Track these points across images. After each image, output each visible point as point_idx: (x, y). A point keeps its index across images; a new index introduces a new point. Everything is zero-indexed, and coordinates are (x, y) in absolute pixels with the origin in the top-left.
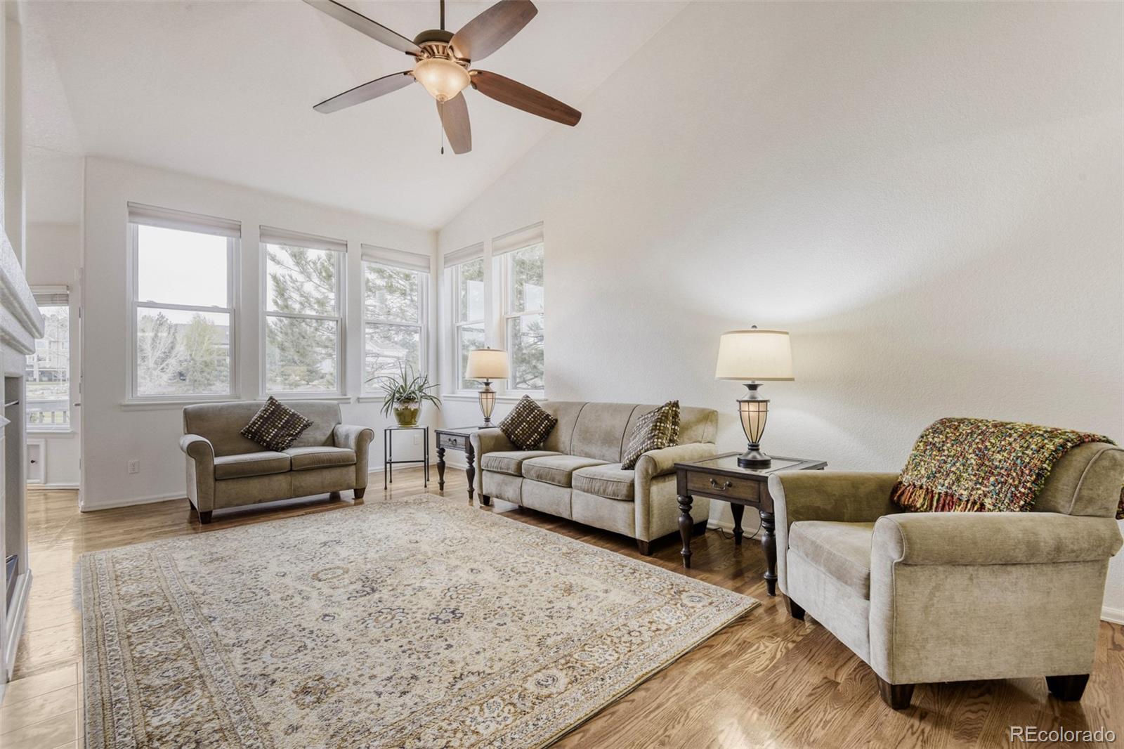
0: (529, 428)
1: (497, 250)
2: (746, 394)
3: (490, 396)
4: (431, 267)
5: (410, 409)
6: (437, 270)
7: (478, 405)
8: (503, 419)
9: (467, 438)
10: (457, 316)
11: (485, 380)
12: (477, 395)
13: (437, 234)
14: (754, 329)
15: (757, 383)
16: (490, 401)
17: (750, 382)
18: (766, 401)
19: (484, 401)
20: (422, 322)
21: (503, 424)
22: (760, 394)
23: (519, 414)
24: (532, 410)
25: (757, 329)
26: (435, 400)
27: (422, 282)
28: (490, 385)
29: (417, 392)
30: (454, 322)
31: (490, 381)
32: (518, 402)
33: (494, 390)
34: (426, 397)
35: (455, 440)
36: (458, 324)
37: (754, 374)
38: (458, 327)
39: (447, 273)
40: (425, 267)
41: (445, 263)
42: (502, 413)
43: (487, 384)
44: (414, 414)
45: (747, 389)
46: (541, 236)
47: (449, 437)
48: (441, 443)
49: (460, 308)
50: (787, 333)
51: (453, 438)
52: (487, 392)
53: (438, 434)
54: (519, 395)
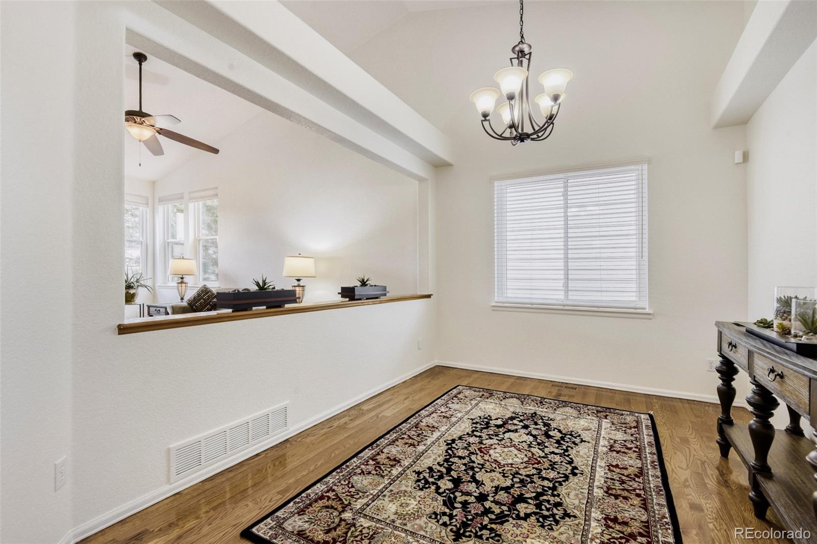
0: (205, 302)
1: (191, 199)
2: (296, 283)
3: (183, 285)
4: (149, 203)
5: (130, 293)
6: (154, 205)
7: (176, 290)
8: (189, 298)
9: (166, 308)
10: (168, 234)
11: (181, 276)
12: (176, 285)
13: (153, 183)
14: (299, 255)
15: (300, 278)
16: (183, 288)
17: (297, 278)
18: (303, 286)
19: (180, 288)
20: (143, 238)
21: (189, 300)
22: (301, 283)
23: (199, 295)
24: (208, 293)
25: (301, 256)
26: (148, 287)
27: (143, 215)
28: (184, 279)
29: (135, 283)
30: (166, 239)
31: (184, 276)
32: (199, 289)
33: (186, 282)
34: (142, 286)
35: (159, 310)
36: (168, 241)
37: (299, 274)
38: (168, 243)
39: (160, 209)
40: (146, 204)
41: (159, 202)
42: (190, 294)
43: (182, 278)
44: (133, 296)
45: (296, 281)
46: (217, 195)
47: (156, 308)
48: (151, 312)
49: (170, 229)
50: (313, 258)
51: (158, 309)
52: (182, 282)
53: (149, 307)
54: (200, 285)
